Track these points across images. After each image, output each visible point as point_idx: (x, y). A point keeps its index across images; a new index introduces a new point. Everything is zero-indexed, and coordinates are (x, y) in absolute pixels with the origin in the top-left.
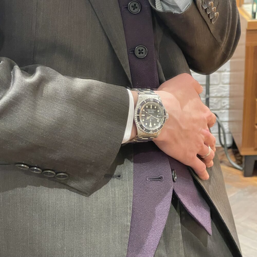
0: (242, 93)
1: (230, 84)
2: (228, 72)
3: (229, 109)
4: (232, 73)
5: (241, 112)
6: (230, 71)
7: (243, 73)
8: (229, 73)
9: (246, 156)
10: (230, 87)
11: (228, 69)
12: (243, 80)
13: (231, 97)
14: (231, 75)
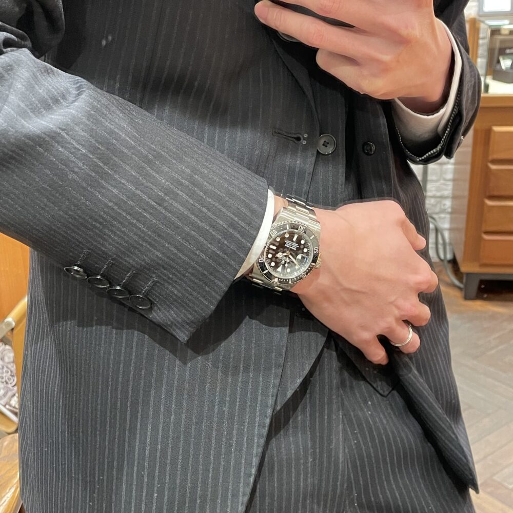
0: (466, 193)
1: (454, 180)
2: (452, 164)
3: (451, 213)
4: (457, 167)
5: (464, 217)
6: (455, 164)
8: (453, 166)
9: (468, 274)
10: (454, 185)
11: (452, 161)
13: (454, 197)
14: (455, 168)
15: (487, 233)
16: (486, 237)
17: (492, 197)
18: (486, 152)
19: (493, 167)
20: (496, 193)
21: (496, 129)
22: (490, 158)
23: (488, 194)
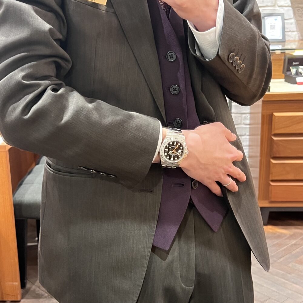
0: (258, 154)
1: (249, 146)
2: (247, 135)
4: (251, 137)
5: (258, 169)
6: (249, 135)
7: (259, 137)
8: (248, 137)
10: (249, 149)
11: (248, 134)
12: (259, 143)
13: (250, 157)
14: (250, 138)
15: (273, 181)
16: (272, 184)
17: (275, 158)
18: (270, 129)
19: (275, 138)
20: (278, 155)
21: (276, 114)
22: (273, 133)
23: (272, 156)
